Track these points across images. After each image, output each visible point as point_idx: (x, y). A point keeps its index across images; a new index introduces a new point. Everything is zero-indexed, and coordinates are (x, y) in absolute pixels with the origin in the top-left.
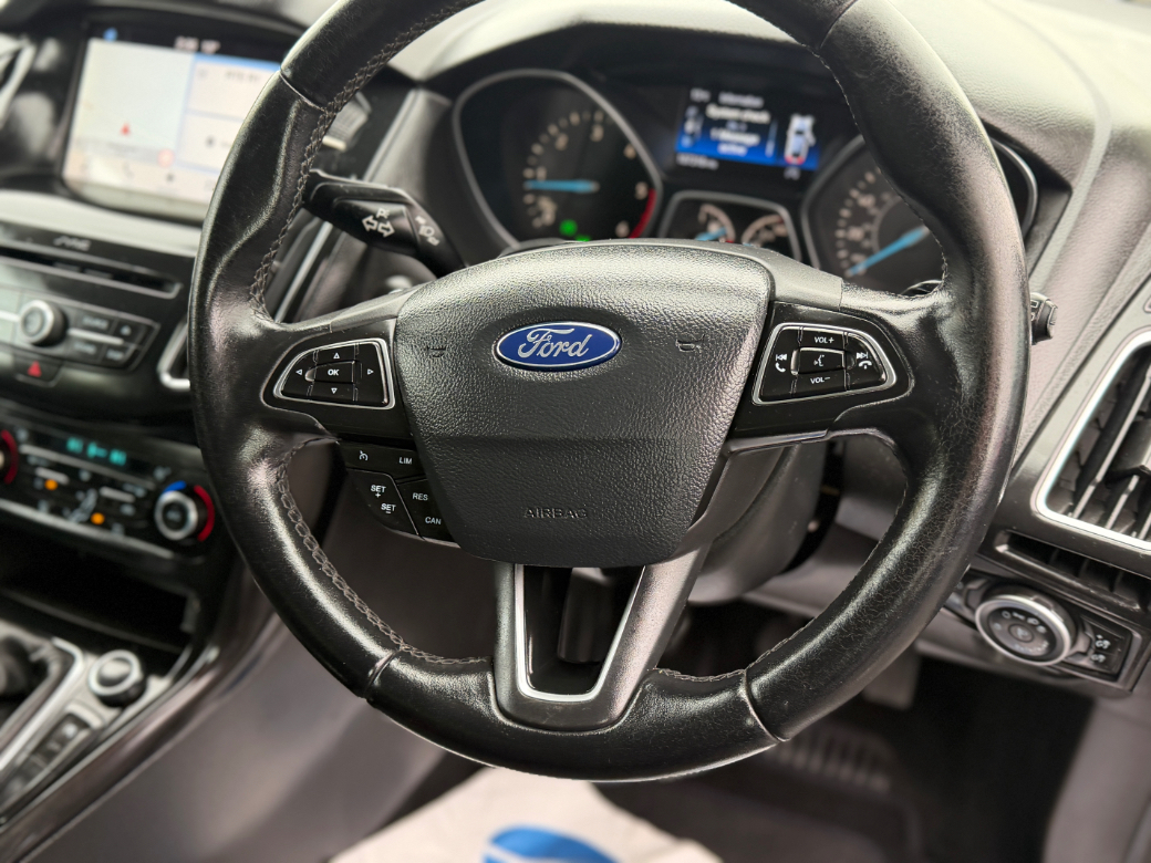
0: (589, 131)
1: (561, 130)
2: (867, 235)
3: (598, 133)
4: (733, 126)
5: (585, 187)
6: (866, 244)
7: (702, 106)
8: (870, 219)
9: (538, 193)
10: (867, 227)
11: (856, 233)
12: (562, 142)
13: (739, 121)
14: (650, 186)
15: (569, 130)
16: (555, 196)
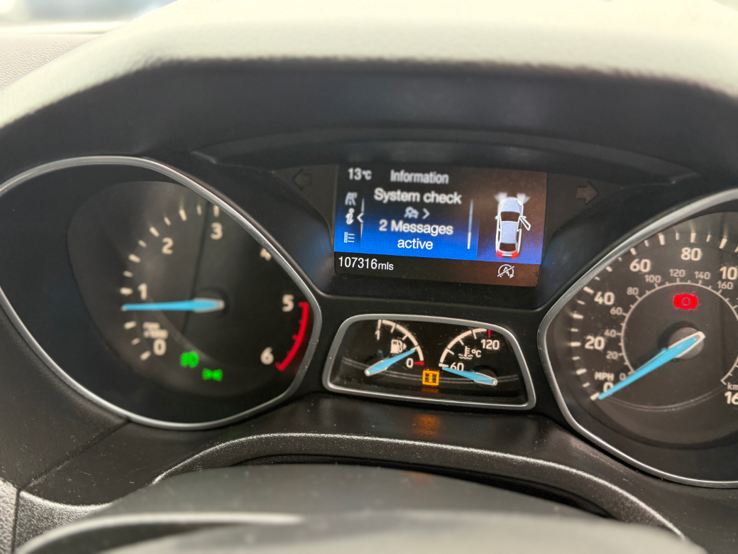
0: (207, 230)
1: (165, 231)
2: (612, 344)
3: (218, 231)
4: (411, 212)
5: (207, 305)
6: (612, 355)
7: (365, 189)
8: (615, 323)
9: (143, 317)
10: (611, 333)
11: (596, 343)
12: (168, 246)
13: (419, 206)
14: (299, 297)
15: (176, 230)
16: (168, 320)
